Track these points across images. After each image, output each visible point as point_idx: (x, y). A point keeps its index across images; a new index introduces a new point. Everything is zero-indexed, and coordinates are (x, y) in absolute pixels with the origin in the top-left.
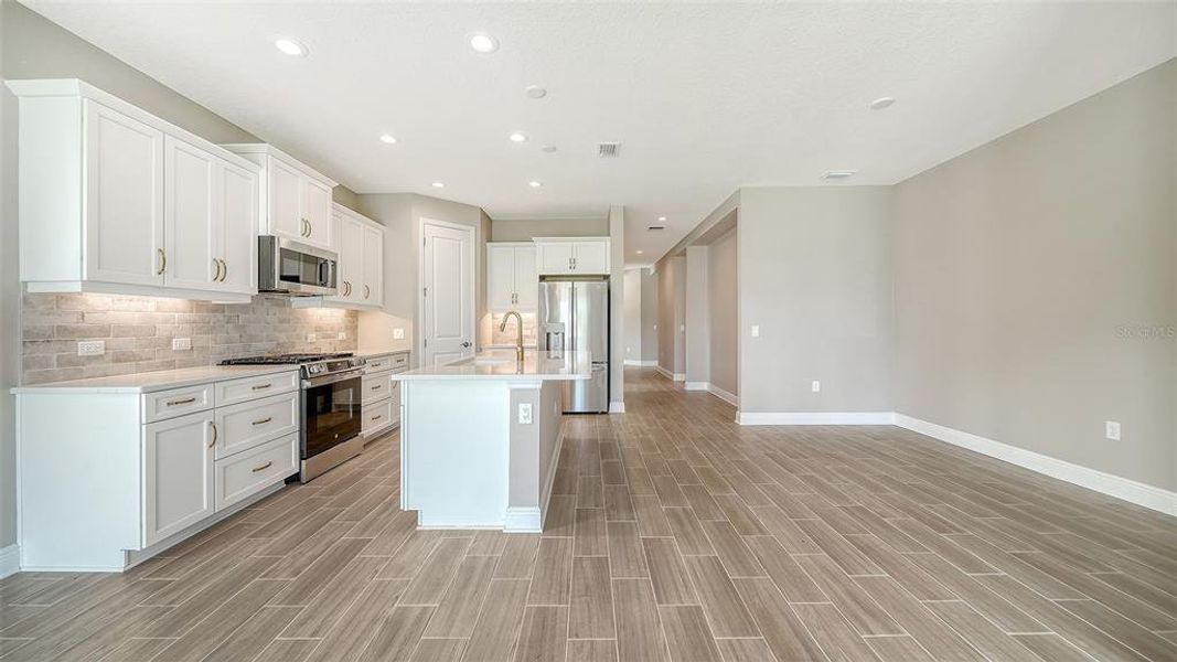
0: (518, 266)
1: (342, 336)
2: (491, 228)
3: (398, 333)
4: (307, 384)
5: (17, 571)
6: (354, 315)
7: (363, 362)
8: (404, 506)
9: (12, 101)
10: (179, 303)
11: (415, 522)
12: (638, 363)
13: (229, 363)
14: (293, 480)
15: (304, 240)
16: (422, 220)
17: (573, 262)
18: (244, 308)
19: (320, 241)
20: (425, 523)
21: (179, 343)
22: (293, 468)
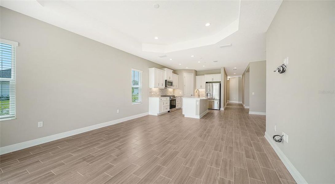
0: (202, 80)
1: (172, 93)
2: (197, 73)
3: (180, 93)
4: (171, 99)
5: (148, 114)
6: (174, 90)
7: (176, 97)
8: (183, 114)
9: (149, 70)
10: (157, 89)
11: (184, 116)
12: (237, 102)
13: (162, 96)
14: (169, 112)
15: (170, 80)
16: (184, 73)
17: (213, 79)
18: (163, 89)
19: (171, 80)
20: (185, 116)
21: (158, 93)
22: (169, 110)
